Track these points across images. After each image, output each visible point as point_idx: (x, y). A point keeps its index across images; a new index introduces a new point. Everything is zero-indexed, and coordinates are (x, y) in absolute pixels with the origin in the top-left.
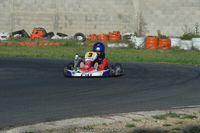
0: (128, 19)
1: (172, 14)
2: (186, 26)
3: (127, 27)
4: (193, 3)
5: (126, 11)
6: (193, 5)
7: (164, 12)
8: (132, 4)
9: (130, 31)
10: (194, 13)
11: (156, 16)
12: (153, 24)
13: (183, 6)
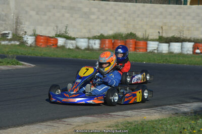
0: (4, 18)
1: (45, 15)
2: (57, 27)
3: (4, 26)
4: (63, 7)
5: (3, 10)
6: (63, 8)
7: (37, 14)
8: (8, 4)
9: (6, 30)
10: (63, 16)
11: (31, 16)
12: (27, 23)
13: (54, 8)
